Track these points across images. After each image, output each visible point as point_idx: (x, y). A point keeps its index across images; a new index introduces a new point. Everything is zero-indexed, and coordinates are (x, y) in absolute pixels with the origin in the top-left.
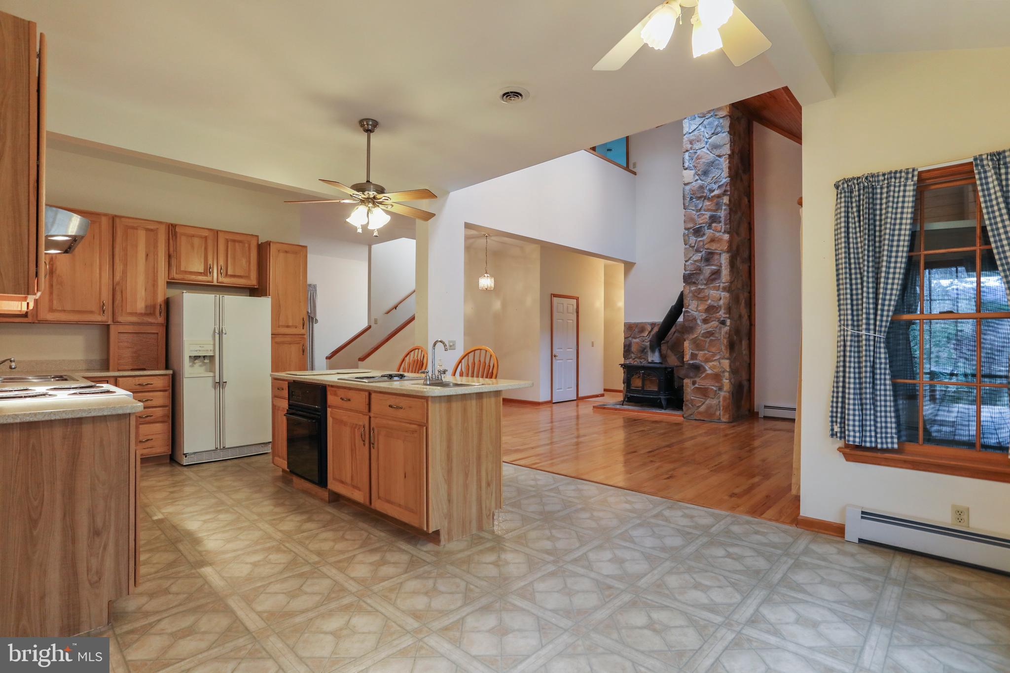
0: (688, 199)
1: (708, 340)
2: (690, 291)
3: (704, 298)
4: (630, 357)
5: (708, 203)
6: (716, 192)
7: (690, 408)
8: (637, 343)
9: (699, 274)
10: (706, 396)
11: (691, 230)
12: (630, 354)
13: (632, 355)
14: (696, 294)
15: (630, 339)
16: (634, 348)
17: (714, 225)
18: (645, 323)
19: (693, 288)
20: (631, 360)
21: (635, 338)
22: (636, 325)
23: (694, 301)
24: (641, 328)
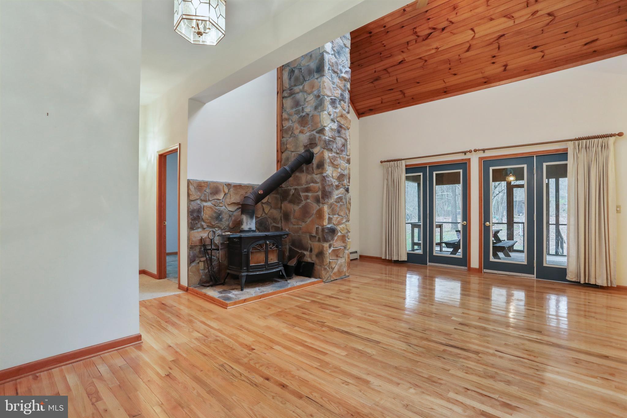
0: (327, 68)
1: (339, 205)
2: (329, 157)
3: (337, 165)
4: (199, 225)
5: (338, 81)
6: (343, 75)
7: (328, 272)
8: (211, 208)
9: (334, 142)
10: (337, 256)
11: (329, 98)
12: (199, 222)
13: (203, 223)
14: (332, 161)
15: (199, 202)
16: (206, 215)
17: (342, 102)
18: (221, 183)
19: (330, 155)
20: (200, 230)
21: (206, 201)
22: (207, 184)
23: (330, 167)
24: (215, 189)
